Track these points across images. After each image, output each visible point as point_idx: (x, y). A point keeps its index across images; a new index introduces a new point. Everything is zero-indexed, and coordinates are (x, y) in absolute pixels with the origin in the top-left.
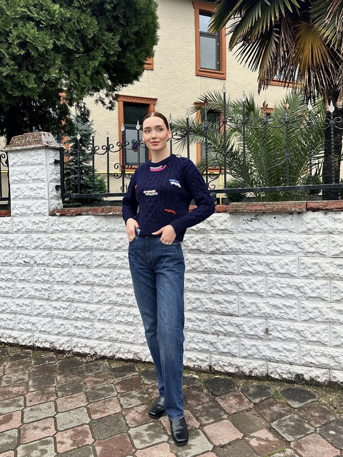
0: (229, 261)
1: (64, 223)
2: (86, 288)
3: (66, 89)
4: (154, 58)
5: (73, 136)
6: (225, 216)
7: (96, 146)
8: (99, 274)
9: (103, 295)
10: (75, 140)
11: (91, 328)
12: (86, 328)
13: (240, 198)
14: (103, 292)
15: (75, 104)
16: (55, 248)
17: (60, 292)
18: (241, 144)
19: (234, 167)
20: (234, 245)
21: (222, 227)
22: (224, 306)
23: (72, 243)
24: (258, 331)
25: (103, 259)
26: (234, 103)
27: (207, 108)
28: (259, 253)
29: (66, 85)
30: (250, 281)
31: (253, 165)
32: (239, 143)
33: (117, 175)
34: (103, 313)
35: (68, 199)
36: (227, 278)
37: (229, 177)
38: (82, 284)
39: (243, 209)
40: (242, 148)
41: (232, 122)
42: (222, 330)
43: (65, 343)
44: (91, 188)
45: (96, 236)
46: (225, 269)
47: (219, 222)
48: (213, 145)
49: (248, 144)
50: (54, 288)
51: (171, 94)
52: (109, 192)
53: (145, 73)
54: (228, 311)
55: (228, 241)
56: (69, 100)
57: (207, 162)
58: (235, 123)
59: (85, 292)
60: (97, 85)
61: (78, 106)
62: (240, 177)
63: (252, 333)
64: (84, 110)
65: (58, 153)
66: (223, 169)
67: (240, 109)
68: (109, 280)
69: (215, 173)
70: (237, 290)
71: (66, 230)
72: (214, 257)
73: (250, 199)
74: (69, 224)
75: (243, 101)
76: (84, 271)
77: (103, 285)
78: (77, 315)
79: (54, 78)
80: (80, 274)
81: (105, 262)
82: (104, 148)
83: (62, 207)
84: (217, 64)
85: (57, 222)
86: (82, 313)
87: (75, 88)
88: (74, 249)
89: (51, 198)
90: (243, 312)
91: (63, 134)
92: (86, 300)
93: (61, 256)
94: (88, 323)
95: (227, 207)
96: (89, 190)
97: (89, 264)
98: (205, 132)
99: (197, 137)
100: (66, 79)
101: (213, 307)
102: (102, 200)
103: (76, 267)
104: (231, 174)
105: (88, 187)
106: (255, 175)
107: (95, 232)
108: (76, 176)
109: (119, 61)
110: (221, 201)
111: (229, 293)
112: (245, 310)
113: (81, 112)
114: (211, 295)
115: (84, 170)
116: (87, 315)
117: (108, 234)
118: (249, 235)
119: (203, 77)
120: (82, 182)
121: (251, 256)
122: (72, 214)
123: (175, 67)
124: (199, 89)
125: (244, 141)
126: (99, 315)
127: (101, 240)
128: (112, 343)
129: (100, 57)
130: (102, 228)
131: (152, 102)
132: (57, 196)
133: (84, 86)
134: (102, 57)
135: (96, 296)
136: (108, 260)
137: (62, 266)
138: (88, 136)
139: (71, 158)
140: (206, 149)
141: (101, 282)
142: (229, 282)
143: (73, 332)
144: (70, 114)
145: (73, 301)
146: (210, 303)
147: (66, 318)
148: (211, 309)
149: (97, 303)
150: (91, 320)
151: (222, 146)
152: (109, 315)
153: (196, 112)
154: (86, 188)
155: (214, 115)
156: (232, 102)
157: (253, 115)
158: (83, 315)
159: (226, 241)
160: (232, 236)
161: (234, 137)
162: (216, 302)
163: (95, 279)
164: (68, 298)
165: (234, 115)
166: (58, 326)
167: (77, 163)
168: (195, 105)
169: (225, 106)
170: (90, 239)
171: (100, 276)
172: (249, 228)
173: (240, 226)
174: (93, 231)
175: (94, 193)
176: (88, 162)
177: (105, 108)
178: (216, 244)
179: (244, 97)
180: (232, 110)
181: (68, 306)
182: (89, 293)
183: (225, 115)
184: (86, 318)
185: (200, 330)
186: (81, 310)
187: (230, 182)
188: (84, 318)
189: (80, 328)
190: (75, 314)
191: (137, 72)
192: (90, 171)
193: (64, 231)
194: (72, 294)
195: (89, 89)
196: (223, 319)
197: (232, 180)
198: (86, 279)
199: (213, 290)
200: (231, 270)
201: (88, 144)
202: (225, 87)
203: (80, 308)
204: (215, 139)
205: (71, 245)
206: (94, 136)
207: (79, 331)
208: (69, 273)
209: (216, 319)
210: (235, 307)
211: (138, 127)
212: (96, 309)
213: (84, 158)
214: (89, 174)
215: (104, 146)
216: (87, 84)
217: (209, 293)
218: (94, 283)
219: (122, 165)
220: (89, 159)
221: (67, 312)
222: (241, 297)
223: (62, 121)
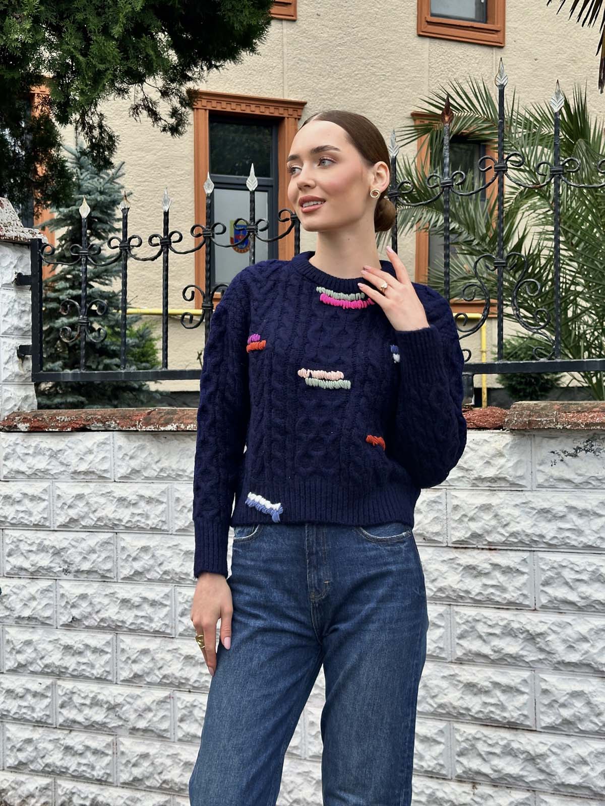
0: (507, 571)
1: (38, 452)
2: (98, 640)
3: (51, 75)
5: (68, 207)
6: (500, 440)
7: (133, 237)
8: (137, 600)
9: (146, 660)
10: (73, 219)
11: (110, 752)
12: (96, 752)
13: (541, 390)
14: (145, 652)
15: (76, 116)
16: (14, 521)
17: (25, 648)
18: (547, 232)
19: (525, 300)
20: (525, 525)
21: (490, 472)
22: (492, 701)
23: (62, 508)
24: (592, 774)
25: (146, 557)
26: (528, 116)
27: (450, 128)
28: (598, 548)
29: (51, 65)
30: (569, 631)
31: (582, 292)
32: (540, 229)
33: (191, 320)
34: (145, 710)
35: (50, 384)
36: (502, 620)
37: (513, 330)
38: (88, 627)
39: (551, 422)
40: (551, 244)
41: (524, 171)
42: (486, 769)
43: (37, 793)
44: (113, 355)
45: (128, 491)
46: (498, 593)
47: (482, 458)
48: (465, 235)
49: (566, 233)
50: (8, 637)
51: (345, 90)
52: (166, 365)
53: (275, 30)
54: (506, 714)
55: (508, 511)
56: (60, 105)
57: (447, 283)
58: (530, 172)
59: (95, 650)
60: (140, 65)
61: (84, 124)
62: (543, 327)
63: (574, 780)
64: (100, 134)
65: (27, 255)
66: (493, 305)
67: (545, 131)
68: (162, 616)
69: (470, 315)
70: (532, 655)
71: (46, 472)
72: (467, 558)
73: (570, 393)
74: (54, 455)
75: (556, 110)
76: (92, 588)
77: (147, 631)
78: (70, 714)
79: (19, 45)
80: (83, 597)
81: (152, 566)
82: (156, 240)
83: (35, 406)
84: (478, 2)
85: (20, 450)
86: (87, 711)
87: (77, 73)
88: (65, 527)
89: (6, 381)
90: (548, 719)
91: (38, 202)
92: (97, 671)
93: (30, 545)
94: (101, 738)
95: (506, 415)
96: (107, 361)
97: (109, 571)
98: (442, 198)
99: (418, 213)
100: (51, 47)
101: (461, 702)
102: (144, 388)
103: (71, 577)
104: (518, 318)
105: (103, 351)
106: (586, 323)
107: (125, 478)
108: (74, 319)
110: (485, 396)
111: (509, 664)
112: (555, 714)
113: (91, 140)
114: (454, 666)
115: (95, 303)
116: (98, 715)
117: (163, 486)
118: (568, 495)
119: (437, 41)
120: (91, 337)
121: (575, 558)
122: (63, 427)
123: (359, 12)
124: (426, 75)
125: (556, 224)
126: (132, 716)
127: (142, 504)
128: (167, 798)
130: (145, 469)
131: (291, 111)
132: (21, 376)
133: (102, 67)
135: (126, 662)
136: (162, 559)
137: (32, 573)
138: (108, 208)
139: (60, 268)
140: (447, 247)
141: (141, 621)
142: (509, 632)
143: (59, 764)
144: (60, 145)
145: (61, 674)
146: (451, 689)
147: (40, 722)
148: (454, 708)
149: (128, 681)
150: (110, 728)
151: (491, 239)
152: (164, 717)
153: (416, 141)
154: (100, 356)
155: (467, 150)
156: (523, 112)
157: (584, 148)
158: (89, 716)
159: (500, 512)
160: (518, 498)
161: (527, 213)
162: (471, 687)
163: (123, 612)
164: (46, 666)
165: (527, 151)
166: (18, 746)
167: (76, 284)
168: (415, 120)
169: (501, 122)
170: (112, 500)
171: (137, 604)
172: (568, 477)
173: (541, 468)
174: (121, 478)
175: (124, 368)
176: (107, 282)
177: (157, 129)
178: (472, 519)
179: (557, 98)
180: (520, 135)
181: (48, 687)
182: (107, 653)
183: (502, 149)
184: (97, 723)
185: (422, 767)
186: (83, 701)
187: (513, 342)
188: (90, 723)
189: (81, 752)
190: (65, 712)
191: (250, 25)
192: (112, 306)
193: (39, 474)
194: (59, 656)
195: (115, 76)
196: (490, 738)
197: (518, 337)
198: (98, 612)
199: (459, 653)
200: (515, 595)
201: (110, 231)
202: (503, 71)
203: (79, 695)
204: (471, 217)
205: (58, 515)
206: (129, 209)
207: (76, 762)
208: (51, 595)
209: (470, 737)
210: (525, 704)
211: (252, 182)
212: (125, 700)
213: (96, 270)
214: (109, 315)
215: (156, 236)
216: (110, 61)
217: (449, 660)
218: (120, 624)
219: (204, 290)
220: (111, 272)
221: (43, 706)
222: (541, 676)
223: (38, 166)
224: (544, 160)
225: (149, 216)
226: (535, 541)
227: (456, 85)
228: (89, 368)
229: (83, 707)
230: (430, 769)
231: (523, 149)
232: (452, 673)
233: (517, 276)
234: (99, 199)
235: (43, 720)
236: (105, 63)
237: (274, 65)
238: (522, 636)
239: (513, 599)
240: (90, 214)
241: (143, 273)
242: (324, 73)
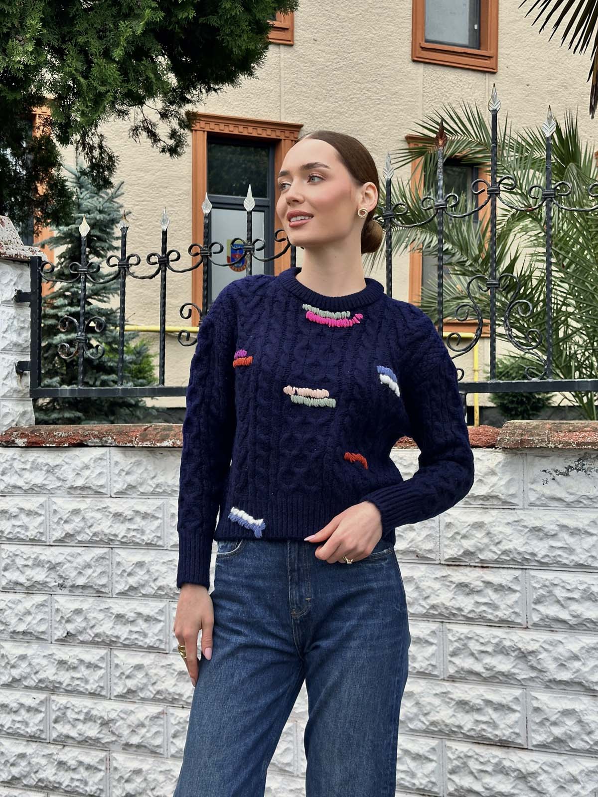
0: (500, 588)
1: (35, 467)
2: (93, 655)
3: (53, 97)
4: (296, 13)
5: (67, 225)
6: (492, 458)
7: (132, 256)
8: (131, 616)
9: (140, 675)
10: (73, 238)
11: (103, 768)
12: (89, 767)
13: (532, 409)
14: (139, 667)
15: (77, 137)
16: (10, 536)
17: (20, 662)
18: (539, 254)
19: (517, 320)
20: (517, 543)
21: (482, 490)
22: (484, 719)
23: (58, 523)
24: (583, 793)
25: (141, 572)
26: (520, 140)
27: (444, 151)
28: (589, 567)
29: (53, 86)
30: (560, 649)
31: (573, 313)
32: (532, 250)
33: (188, 337)
34: (138, 726)
35: (47, 400)
37: (505, 350)
38: (82, 642)
39: (543, 441)
40: (543, 265)
41: (516, 194)
42: (478, 787)
44: (111, 371)
45: (124, 506)
46: (490, 611)
48: (458, 255)
49: (557, 254)
51: (341, 113)
52: (163, 382)
53: (272, 55)
54: (497, 732)
55: (500, 529)
56: (61, 127)
57: (441, 303)
58: (522, 195)
59: (89, 666)
60: (140, 88)
61: (84, 145)
62: (536, 347)
64: (100, 154)
65: (27, 272)
66: (486, 325)
67: (537, 155)
68: (156, 631)
69: (463, 335)
70: (523, 674)
71: (43, 487)
72: (460, 575)
73: (560, 412)
74: (51, 470)
75: (548, 135)
76: (87, 603)
77: (141, 647)
78: (64, 729)
79: (22, 67)
80: (78, 612)
81: (147, 582)
83: (33, 422)
84: (471, 29)
85: (17, 465)
86: (80, 726)
87: (78, 94)
88: (61, 542)
89: (4, 396)
90: (539, 738)
91: (38, 220)
92: (91, 687)
93: (26, 559)
94: (94, 753)
95: (498, 434)
96: (104, 377)
97: (104, 586)
98: (436, 219)
99: (412, 234)
100: (53, 69)
101: (453, 719)
102: (141, 404)
103: (66, 591)
104: (510, 338)
105: (101, 368)
106: (577, 344)
107: (121, 494)
108: (73, 336)
109: (201, 20)
110: (477, 415)
111: (501, 682)
112: (546, 732)
113: (91, 160)
114: (446, 684)
115: (93, 320)
116: (92, 731)
117: (159, 502)
118: (559, 513)
119: (431, 67)
120: (88, 353)
121: (566, 576)
122: (60, 443)
123: (355, 38)
124: (420, 99)
125: (548, 245)
126: (126, 732)
127: (138, 519)
129: (148, 11)
130: (141, 484)
131: (287, 134)
132: (19, 392)
133: (102, 89)
134: (153, 9)
135: (120, 677)
136: (156, 574)
137: (27, 588)
138: (107, 226)
139: (59, 285)
140: (440, 268)
141: (135, 636)
142: (501, 650)
143: (52, 779)
144: (60, 165)
145: (55, 689)
146: (444, 707)
147: (34, 737)
148: (446, 725)
149: (122, 697)
150: (103, 744)
151: (483, 260)
152: (156, 733)
153: (410, 164)
154: (97, 372)
155: (460, 173)
156: (515, 136)
157: (575, 172)
158: (83, 731)
159: (492, 530)
160: (510, 517)
161: (518, 235)
162: (463, 705)
163: (118, 627)
164: (40, 681)
165: (519, 174)
166: (11, 761)
167: (75, 301)
168: (409, 143)
169: (494, 146)
170: (108, 516)
171: (131, 619)
172: (559, 495)
173: (533, 486)
174: (117, 493)
175: (122, 384)
176: (105, 299)
177: (156, 150)
178: (464, 537)
179: (549, 124)
180: (512, 158)
181: (41, 702)
182: (101, 668)
183: (494, 173)
184: (91, 739)
185: (414, 784)
186: (76, 716)
187: (505, 362)
188: (84, 738)
189: (74, 767)
190: (58, 727)
191: (247, 50)
192: (110, 323)
193: (36, 489)
194: (54, 671)
195: (116, 98)
196: (482, 756)
197: (510, 356)
198: (92, 627)
199: (452, 670)
200: (507, 613)
201: (108, 249)
202: (496, 96)
203: (73, 710)
204: (464, 239)
205: (54, 529)
206: (127, 228)
207: (69, 777)
208: (46, 609)
209: (462, 755)
210: (516, 722)
211: (249, 202)
212: (118, 715)
213: (95, 287)
214: (107, 332)
215: (154, 255)
216: (110, 83)
217: (442, 677)
218: (114, 639)
219: (201, 308)
220: (110, 289)
221: (37, 721)
222: (533, 694)
223: (38, 185)
224: (535, 183)
225: (147, 235)
226: (527, 559)
227: (449, 109)
228: (86, 384)
229: (77, 722)
230: (422, 787)
231: (515, 173)
232: (445, 691)
233: (509, 296)
234: (98, 218)
235: (36, 735)
236: (105, 85)
237: (272, 88)
238: (513, 655)
239: (505, 617)
240: (90, 232)
241: (141, 290)
242: (320, 97)
